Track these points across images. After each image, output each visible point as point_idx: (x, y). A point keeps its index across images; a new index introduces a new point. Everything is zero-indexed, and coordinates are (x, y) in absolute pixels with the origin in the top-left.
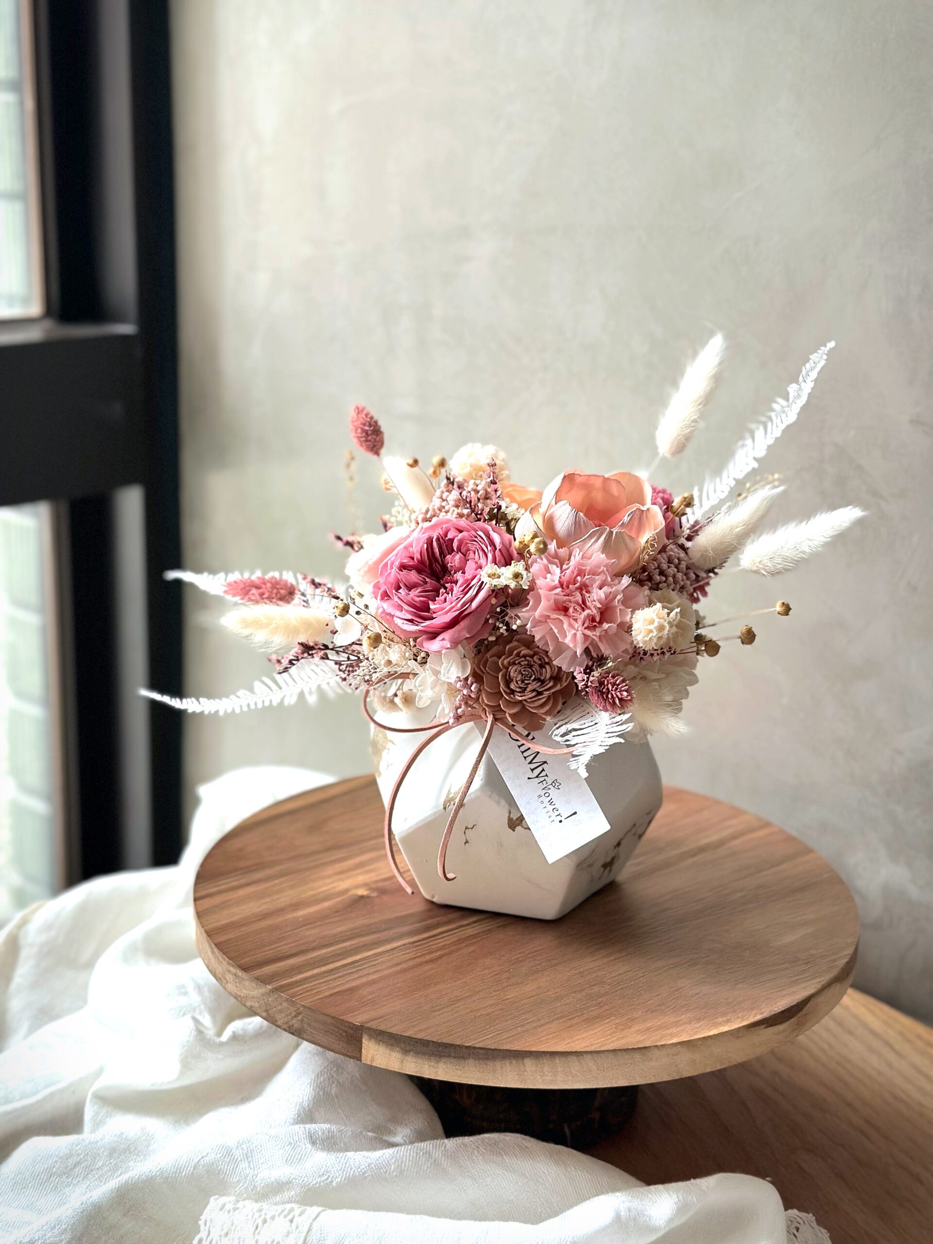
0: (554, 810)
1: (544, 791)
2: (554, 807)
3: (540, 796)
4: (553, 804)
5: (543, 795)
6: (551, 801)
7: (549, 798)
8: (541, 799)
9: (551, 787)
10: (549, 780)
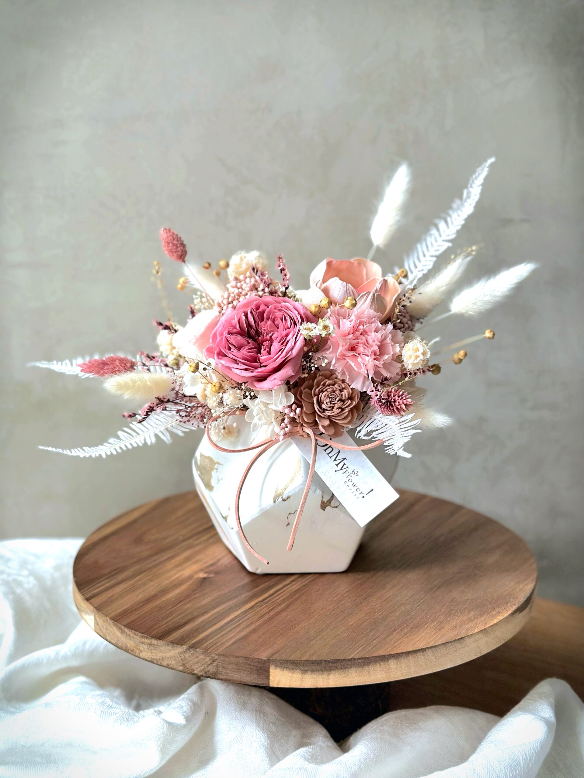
0: (357, 490)
1: (348, 478)
2: (357, 488)
3: (345, 482)
4: (355, 486)
5: (348, 481)
6: (354, 484)
7: (352, 483)
8: (347, 484)
9: (352, 475)
10: (350, 470)
